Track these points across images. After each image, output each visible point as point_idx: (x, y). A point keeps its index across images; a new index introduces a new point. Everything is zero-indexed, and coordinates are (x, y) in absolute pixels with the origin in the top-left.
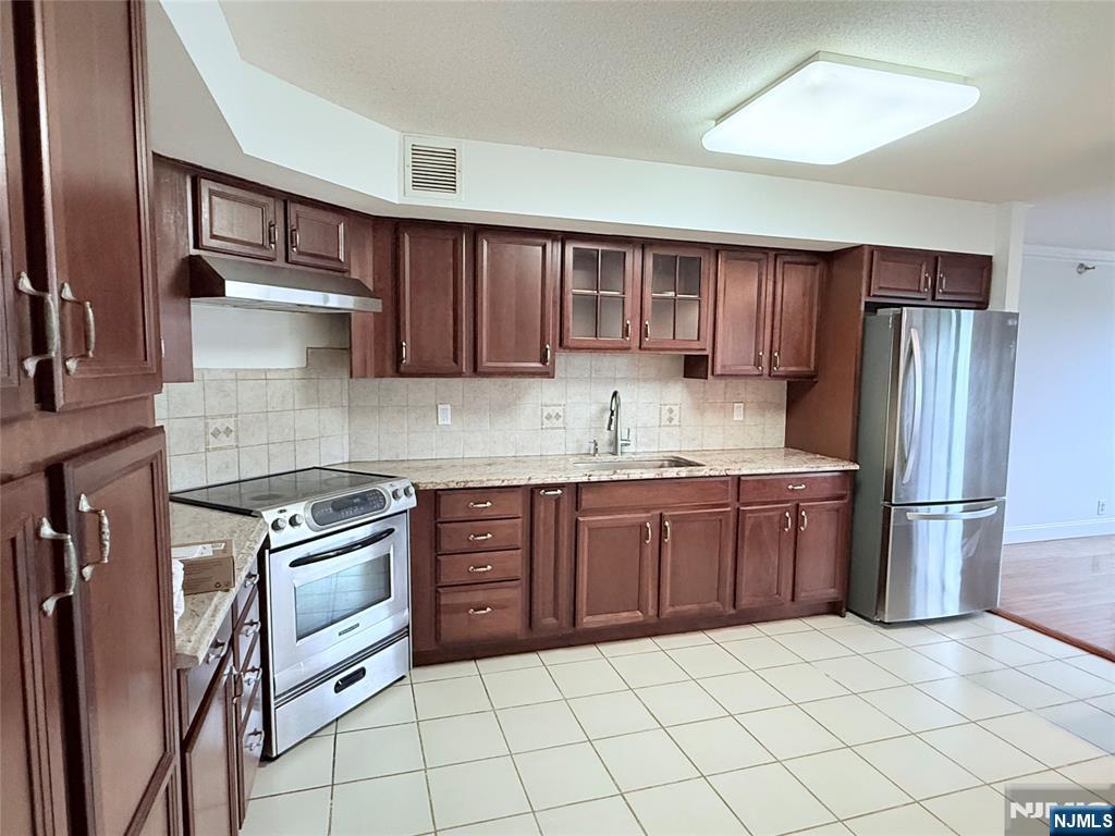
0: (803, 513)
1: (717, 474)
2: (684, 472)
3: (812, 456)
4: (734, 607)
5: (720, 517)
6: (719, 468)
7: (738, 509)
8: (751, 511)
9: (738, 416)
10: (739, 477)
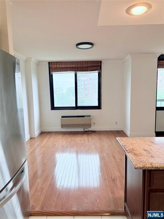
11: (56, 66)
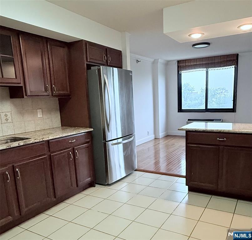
0: (76, 151)
1: (38, 141)
2: (22, 143)
3: (74, 128)
4: (55, 197)
5: (43, 161)
6: (39, 138)
7: (50, 155)
8: (56, 155)
9: (40, 115)
10: (48, 141)
11: (185, 65)
